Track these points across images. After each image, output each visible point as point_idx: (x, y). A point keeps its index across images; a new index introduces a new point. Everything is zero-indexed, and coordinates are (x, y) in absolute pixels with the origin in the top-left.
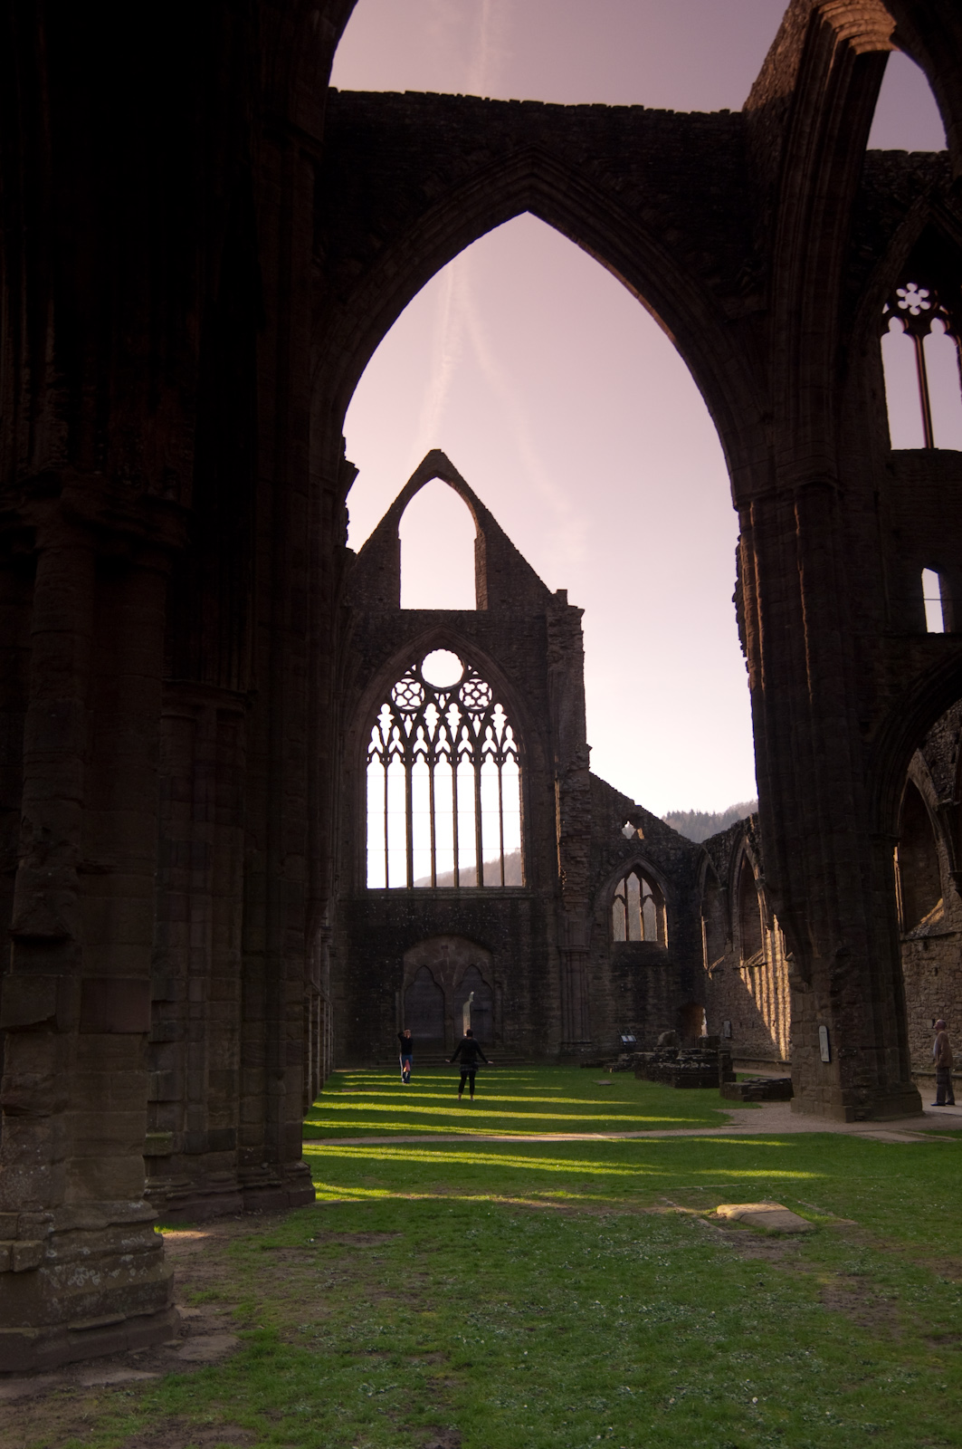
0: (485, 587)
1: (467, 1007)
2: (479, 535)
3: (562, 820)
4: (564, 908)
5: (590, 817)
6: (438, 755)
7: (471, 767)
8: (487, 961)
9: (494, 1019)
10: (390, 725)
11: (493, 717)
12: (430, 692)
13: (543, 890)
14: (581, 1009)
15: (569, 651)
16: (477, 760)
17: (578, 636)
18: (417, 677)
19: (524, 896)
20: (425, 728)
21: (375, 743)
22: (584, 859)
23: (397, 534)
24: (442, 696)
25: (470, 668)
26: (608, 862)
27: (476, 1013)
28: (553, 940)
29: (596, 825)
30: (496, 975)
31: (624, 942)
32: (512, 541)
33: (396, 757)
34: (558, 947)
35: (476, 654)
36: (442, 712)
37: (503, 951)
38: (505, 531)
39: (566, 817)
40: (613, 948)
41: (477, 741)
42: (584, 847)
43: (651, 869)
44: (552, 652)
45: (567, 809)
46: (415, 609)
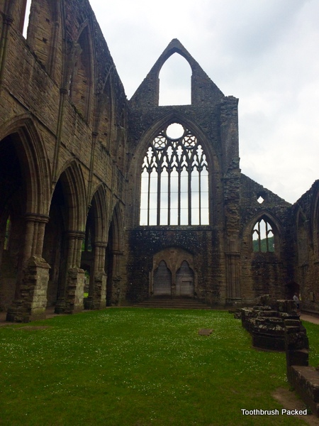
2: (193, 73)
4: (227, 234)
6: (172, 168)
7: (187, 173)
9: (194, 285)
10: (152, 156)
11: (197, 151)
13: (218, 226)
14: (236, 283)
15: (231, 116)
16: (190, 170)
18: (164, 135)
19: (208, 229)
20: (167, 157)
21: (145, 163)
23: (158, 76)
24: (175, 143)
25: (187, 130)
26: (250, 213)
28: (222, 249)
29: (244, 197)
30: (195, 265)
31: (258, 252)
33: (154, 169)
34: (224, 253)
35: (189, 123)
36: (175, 150)
37: (199, 254)
38: (204, 71)
39: (227, 191)
40: (252, 254)
41: (190, 161)
42: (236, 205)
45: (228, 187)
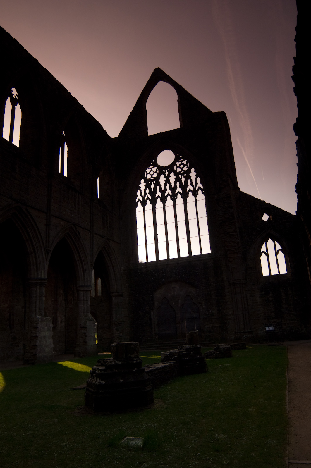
0: (181, 118)
2: (178, 97)
4: (229, 261)
6: (166, 197)
7: (182, 200)
8: (194, 292)
10: (145, 188)
11: (190, 174)
12: (161, 170)
13: (220, 253)
18: (155, 164)
20: (160, 186)
21: (139, 197)
24: (167, 171)
25: (178, 154)
28: (226, 278)
30: (199, 299)
31: (268, 276)
32: (192, 95)
34: (229, 282)
36: (167, 178)
37: (201, 286)
40: (261, 280)
41: (184, 187)
43: (277, 234)
46: (153, 134)
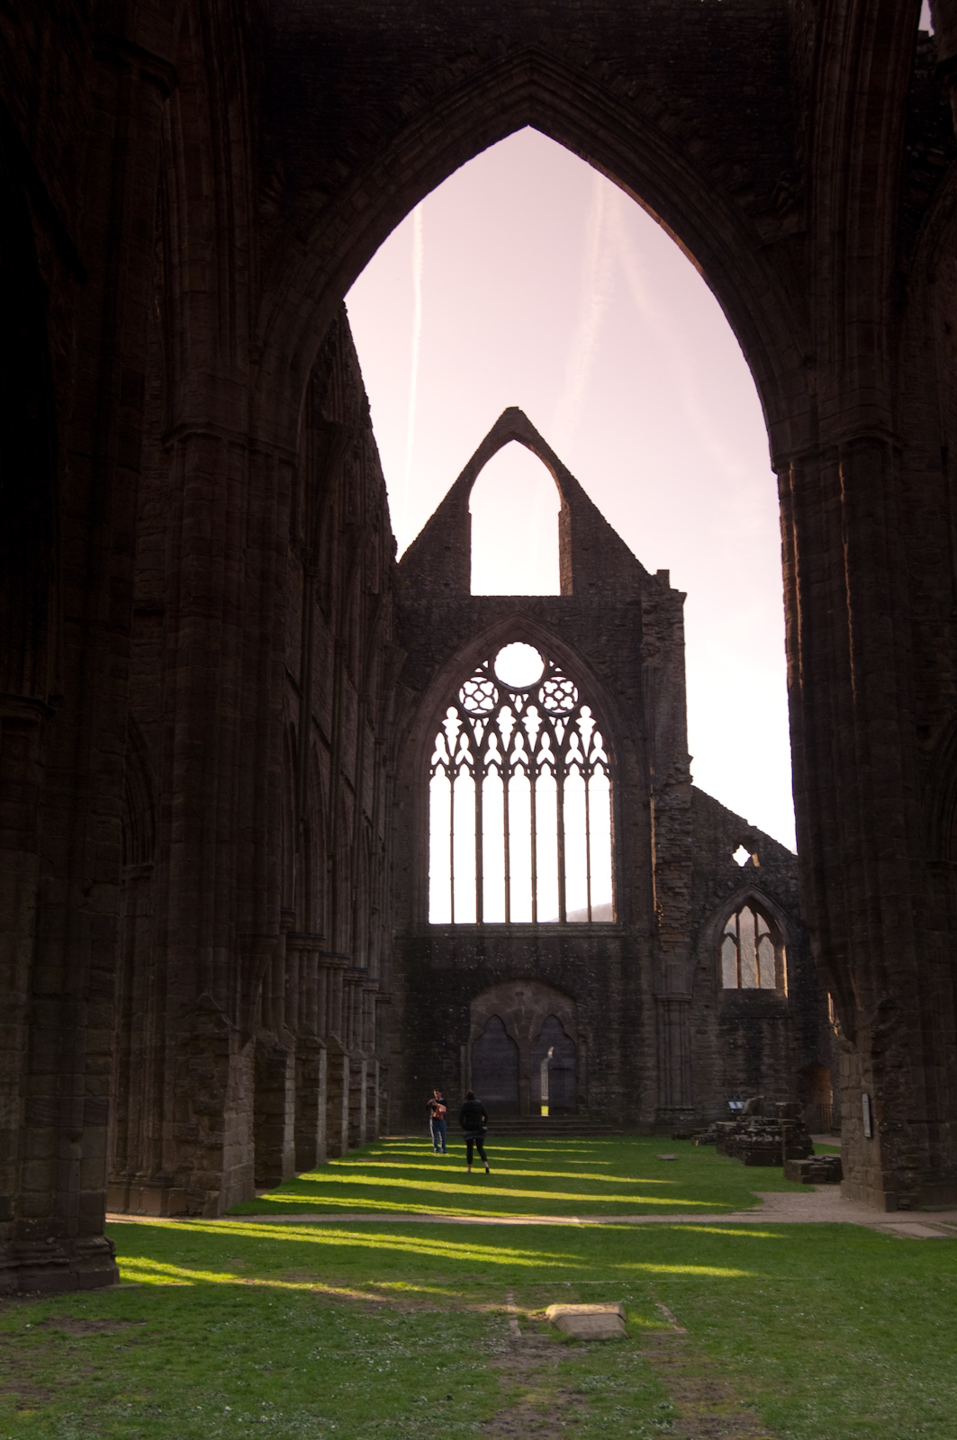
0: (570, 568)
1: (544, 1067)
2: (564, 507)
3: (657, 844)
4: (660, 948)
5: (690, 840)
6: (513, 768)
7: (553, 782)
8: (569, 1010)
9: (577, 1078)
10: (458, 732)
11: (578, 721)
12: (505, 692)
13: (637, 927)
14: (681, 1069)
15: (667, 643)
16: (560, 772)
17: (678, 625)
18: (490, 675)
19: (613, 934)
20: (499, 735)
21: (440, 754)
22: (684, 890)
23: (467, 507)
24: (519, 698)
25: (552, 664)
26: (715, 894)
27: (556, 1071)
28: (648, 986)
29: (701, 850)
30: (581, 1027)
31: (735, 990)
32: (603, 513)
33: (464, 770)
34: (653, 995)
35: (558, 648)
36: (519, 716)
37: (589, 999)
38: (593, 502)
39: (662, 840)
40: (721, 996)
41: (560, 750)
42: (683, 875)
43: (767, 902)
44: (647, 644)
45: (663, 830)
46: (488, 595)
